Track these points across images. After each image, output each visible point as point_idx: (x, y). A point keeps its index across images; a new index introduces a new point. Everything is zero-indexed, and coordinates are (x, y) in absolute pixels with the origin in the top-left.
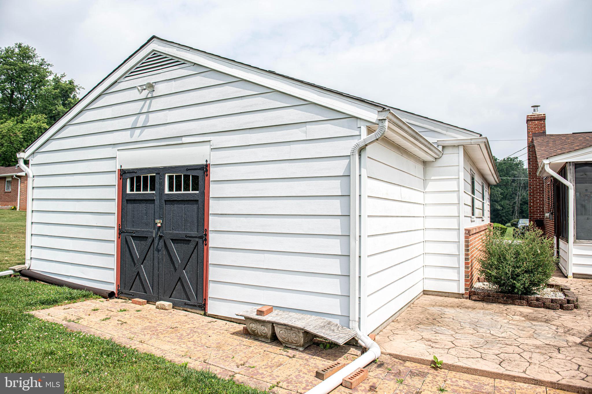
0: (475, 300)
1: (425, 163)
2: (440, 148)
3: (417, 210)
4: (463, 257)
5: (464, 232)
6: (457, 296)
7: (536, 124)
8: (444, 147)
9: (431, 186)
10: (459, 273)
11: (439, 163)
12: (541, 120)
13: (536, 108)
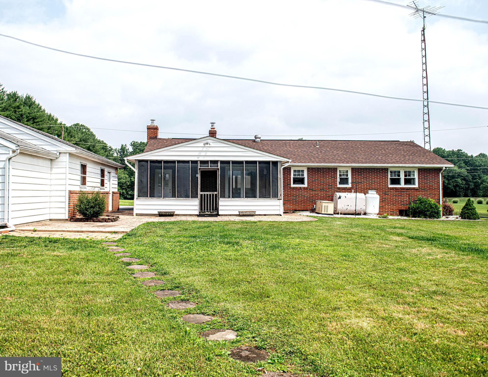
0: (72, 221)
1: (51, 160)
2: (58, 154)
3: (48, 182)
4: (67, 203)
5: (68, 192)
6: (65, 220)
7: (152, 132)
8: (60, 153)
9: (54, 171)
10: (65, 210)
11: (58, 160)
12: (155, 129)
13: (153, 121)
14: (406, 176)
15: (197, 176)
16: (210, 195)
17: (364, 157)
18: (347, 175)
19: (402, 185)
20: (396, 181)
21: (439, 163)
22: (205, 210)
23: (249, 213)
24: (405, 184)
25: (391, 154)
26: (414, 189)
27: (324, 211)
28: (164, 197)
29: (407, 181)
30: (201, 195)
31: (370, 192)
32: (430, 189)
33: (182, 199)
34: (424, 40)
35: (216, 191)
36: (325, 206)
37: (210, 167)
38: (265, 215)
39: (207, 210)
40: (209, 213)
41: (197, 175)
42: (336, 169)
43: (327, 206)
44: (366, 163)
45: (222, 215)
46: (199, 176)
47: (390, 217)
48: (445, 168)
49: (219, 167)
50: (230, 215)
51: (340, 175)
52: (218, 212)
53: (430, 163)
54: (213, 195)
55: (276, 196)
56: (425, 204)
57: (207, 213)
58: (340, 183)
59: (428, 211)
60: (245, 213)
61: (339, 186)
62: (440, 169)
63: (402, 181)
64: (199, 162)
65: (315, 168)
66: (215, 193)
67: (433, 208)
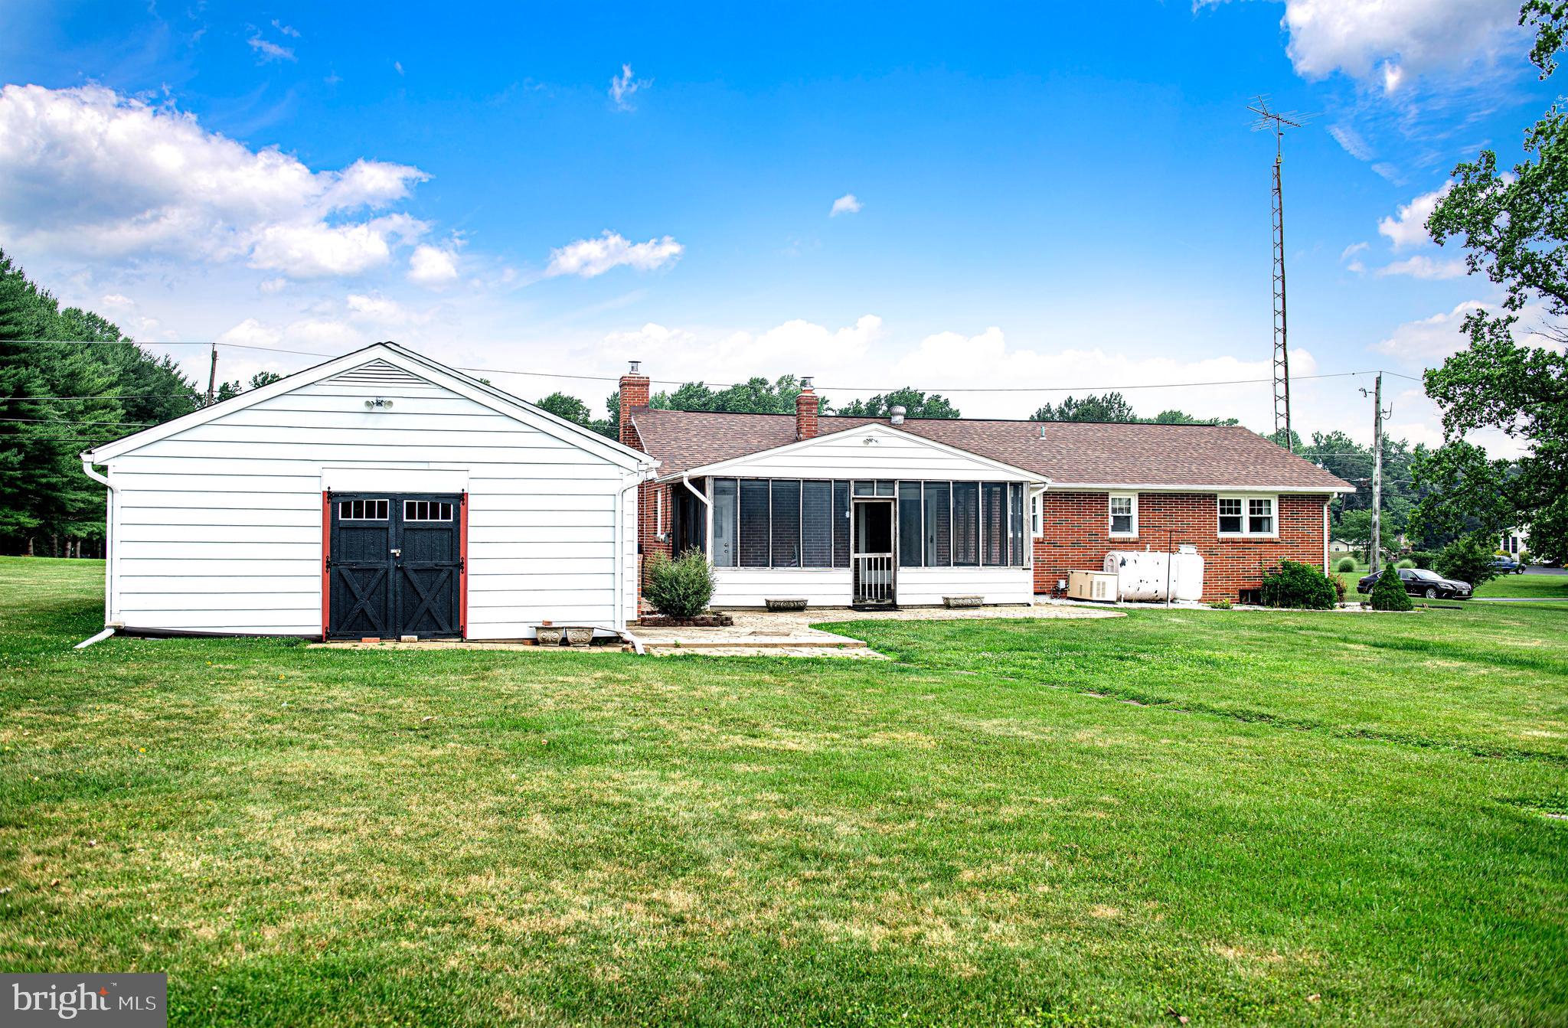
7: (635, 392)
12: (643, 385)
14: (1252, 511)
15: (847, 515)
16: (876, 559)
17: (1162, 467)
18: (1129, 510)
19: (1245, 532)
20: (1231, 524)
21: (1323, 483)
22: (864, 593)
23: (969, 602)
24: (1252, 530)
25: (1214, 459)
26: (1270, 542)
27: (1098, 595)
28: (773, 565)
29: (1256, 525)
30: (857, 561)
31: (1183, 548)
32: (1303, 542)
33: (814, 569)
34: (1279, 189)
35: (889, 551)
36: (1098, 584)
37: (877, 496)
38: (996, 605)
39: (870, 594)
40: (874, 602)
41: (847, 513)
42: (1107, 495)
43: (1104, 583)
44: (1171, 481)
45: (904, 607)
46: (851, 515)
47: (1237, 607)
48: (1339, 494)
49: (897, 495)
50: (921, 606)
51: (1114, 510)
52: (894, 601)
53: (1305, 484)
54: (882, 559)
55: (1018, 561)
56: (1303, 578)
57: (869, 602)
58: (1114, 529)
59: (1311, 591)
60: (961, 602)
61: (1113, 535)
62: (1324, 497)
63: (1245, 524)
64: (852, 483)
65: (1060, 494)
66: (888, 555)
67: (1321, 585)
